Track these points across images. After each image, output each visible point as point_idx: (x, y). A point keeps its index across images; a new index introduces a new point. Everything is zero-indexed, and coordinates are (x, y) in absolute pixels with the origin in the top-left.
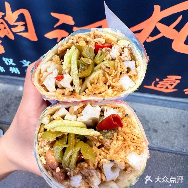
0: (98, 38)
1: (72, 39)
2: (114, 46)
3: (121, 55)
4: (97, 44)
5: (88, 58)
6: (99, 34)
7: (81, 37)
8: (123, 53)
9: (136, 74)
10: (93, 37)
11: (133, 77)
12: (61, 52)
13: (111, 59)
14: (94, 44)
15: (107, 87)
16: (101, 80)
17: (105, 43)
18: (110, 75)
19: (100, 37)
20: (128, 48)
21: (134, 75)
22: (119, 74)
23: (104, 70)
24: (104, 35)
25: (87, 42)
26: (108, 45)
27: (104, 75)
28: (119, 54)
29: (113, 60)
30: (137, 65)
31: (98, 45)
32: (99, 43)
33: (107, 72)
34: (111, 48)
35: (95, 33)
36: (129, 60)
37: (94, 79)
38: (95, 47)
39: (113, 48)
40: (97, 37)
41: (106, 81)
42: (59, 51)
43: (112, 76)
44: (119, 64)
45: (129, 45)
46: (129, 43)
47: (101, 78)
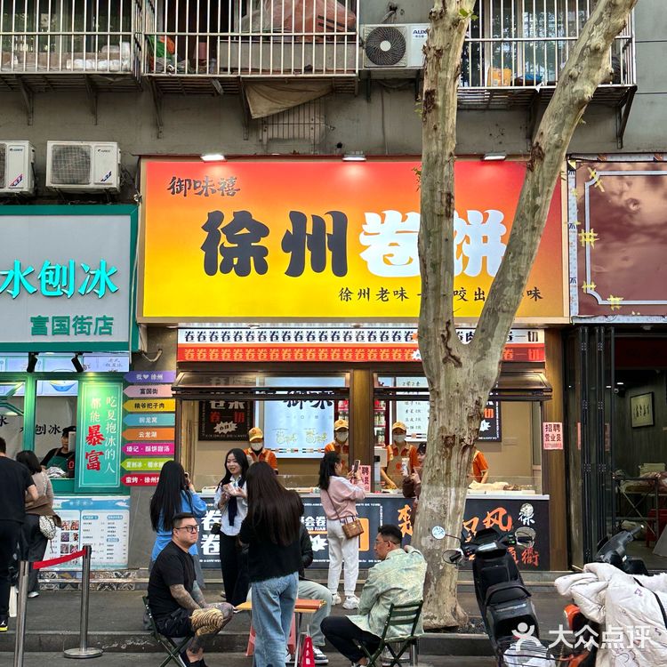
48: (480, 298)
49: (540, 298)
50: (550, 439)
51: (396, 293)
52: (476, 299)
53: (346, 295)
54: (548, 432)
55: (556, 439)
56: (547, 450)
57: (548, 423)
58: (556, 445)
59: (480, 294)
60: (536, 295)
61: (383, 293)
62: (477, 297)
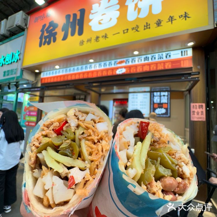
0: (51, 126)
1: (33, 145)
2: (68, 119)
3: (78, 119)
4: (54, 130)
5: (64, 142)
6: (49, 123)
7: (39, 137)
8: (78, 117)
9: (99, 118)
10: (47, 129)
11: (100, 120)
12: (35, 164)
13: (76, 128)
14: (52, 132)
15: (98, 143)
16: (91, 144)
17: (59, 124)
18: (90, 135)
19: (51, 124)
20: (76, 112)
21: (99, 119)
22: (93, 128)
23: (84, 138)
24: (53, 120)
25: (46, 136)
26: (62, 123)
27: (88, 140)
28: (77, 120)
29: (78, 126)
30: (93, 113)
31: (57, 130)
32: (55, 128)
33: (87, 137)
34: (68, 123)
35: (45, 125)
36: (86, 116)
37: (87, 150)
38: (56, 133)
39: (68, 121)
40: (49, 126)
41: (93, 142)
42: (32, 165)
43: (92, 134)
44: (85, 124)
45: (75, 110)
46: (75, 109)
47: (89, 143)
48: (147, 28)
49: (188, 17)
50: (196, 114)
51: (103, 37)
52: (145, 29)
53: (82, 43)
54: (194, 110)
55: (200, 114)
56: (194, 121)
57: (194, 104)
58: (201, 118)
59: (147, 25)
60: (186, 16)
61: (97, 38)
62: (146, 28)
